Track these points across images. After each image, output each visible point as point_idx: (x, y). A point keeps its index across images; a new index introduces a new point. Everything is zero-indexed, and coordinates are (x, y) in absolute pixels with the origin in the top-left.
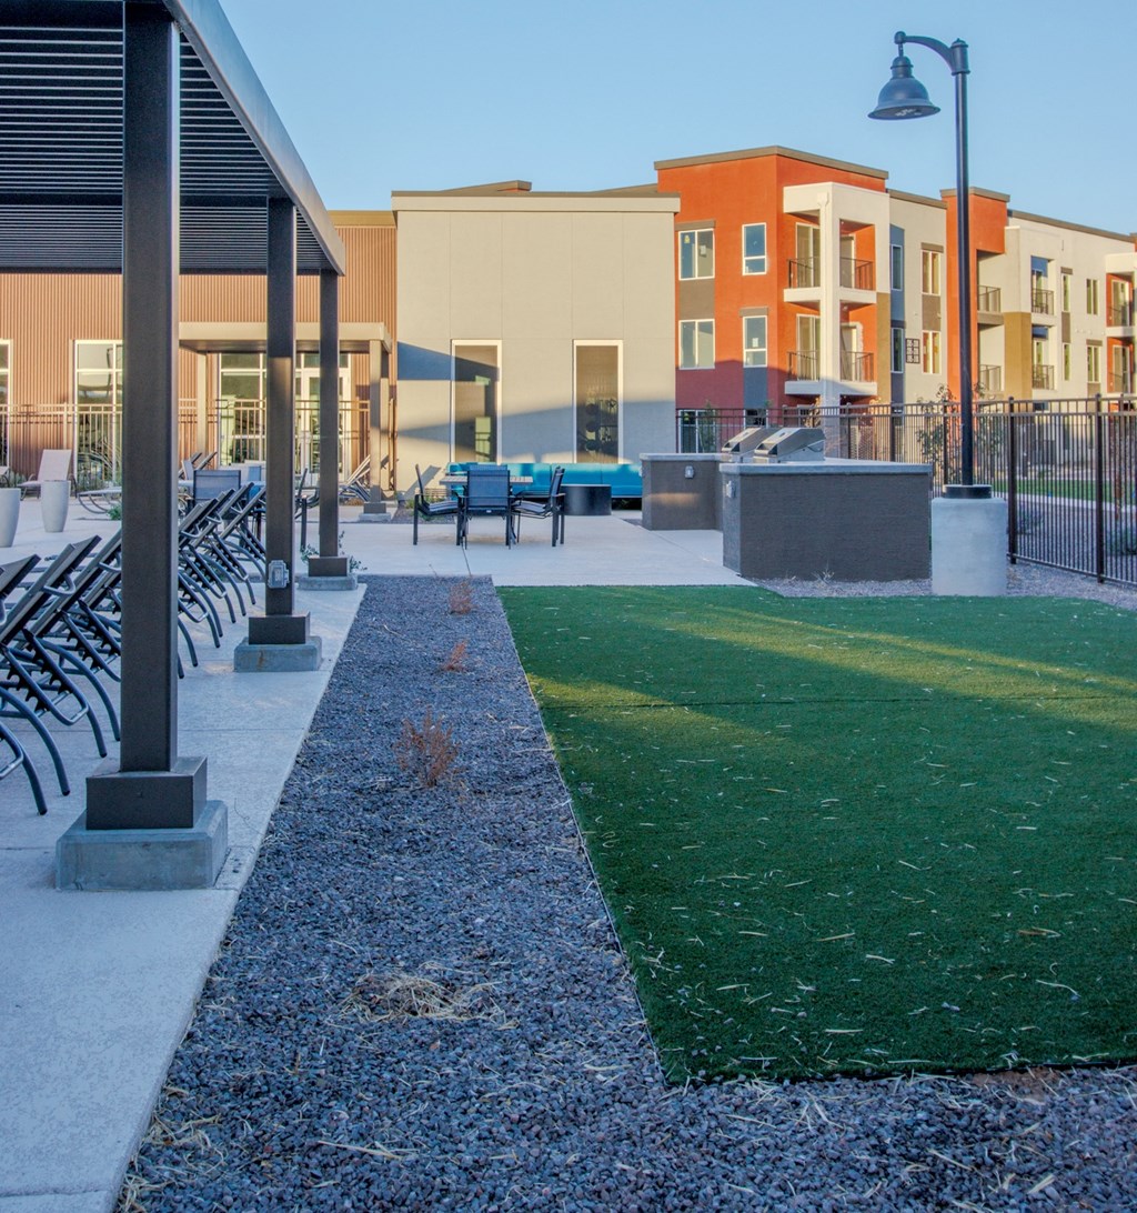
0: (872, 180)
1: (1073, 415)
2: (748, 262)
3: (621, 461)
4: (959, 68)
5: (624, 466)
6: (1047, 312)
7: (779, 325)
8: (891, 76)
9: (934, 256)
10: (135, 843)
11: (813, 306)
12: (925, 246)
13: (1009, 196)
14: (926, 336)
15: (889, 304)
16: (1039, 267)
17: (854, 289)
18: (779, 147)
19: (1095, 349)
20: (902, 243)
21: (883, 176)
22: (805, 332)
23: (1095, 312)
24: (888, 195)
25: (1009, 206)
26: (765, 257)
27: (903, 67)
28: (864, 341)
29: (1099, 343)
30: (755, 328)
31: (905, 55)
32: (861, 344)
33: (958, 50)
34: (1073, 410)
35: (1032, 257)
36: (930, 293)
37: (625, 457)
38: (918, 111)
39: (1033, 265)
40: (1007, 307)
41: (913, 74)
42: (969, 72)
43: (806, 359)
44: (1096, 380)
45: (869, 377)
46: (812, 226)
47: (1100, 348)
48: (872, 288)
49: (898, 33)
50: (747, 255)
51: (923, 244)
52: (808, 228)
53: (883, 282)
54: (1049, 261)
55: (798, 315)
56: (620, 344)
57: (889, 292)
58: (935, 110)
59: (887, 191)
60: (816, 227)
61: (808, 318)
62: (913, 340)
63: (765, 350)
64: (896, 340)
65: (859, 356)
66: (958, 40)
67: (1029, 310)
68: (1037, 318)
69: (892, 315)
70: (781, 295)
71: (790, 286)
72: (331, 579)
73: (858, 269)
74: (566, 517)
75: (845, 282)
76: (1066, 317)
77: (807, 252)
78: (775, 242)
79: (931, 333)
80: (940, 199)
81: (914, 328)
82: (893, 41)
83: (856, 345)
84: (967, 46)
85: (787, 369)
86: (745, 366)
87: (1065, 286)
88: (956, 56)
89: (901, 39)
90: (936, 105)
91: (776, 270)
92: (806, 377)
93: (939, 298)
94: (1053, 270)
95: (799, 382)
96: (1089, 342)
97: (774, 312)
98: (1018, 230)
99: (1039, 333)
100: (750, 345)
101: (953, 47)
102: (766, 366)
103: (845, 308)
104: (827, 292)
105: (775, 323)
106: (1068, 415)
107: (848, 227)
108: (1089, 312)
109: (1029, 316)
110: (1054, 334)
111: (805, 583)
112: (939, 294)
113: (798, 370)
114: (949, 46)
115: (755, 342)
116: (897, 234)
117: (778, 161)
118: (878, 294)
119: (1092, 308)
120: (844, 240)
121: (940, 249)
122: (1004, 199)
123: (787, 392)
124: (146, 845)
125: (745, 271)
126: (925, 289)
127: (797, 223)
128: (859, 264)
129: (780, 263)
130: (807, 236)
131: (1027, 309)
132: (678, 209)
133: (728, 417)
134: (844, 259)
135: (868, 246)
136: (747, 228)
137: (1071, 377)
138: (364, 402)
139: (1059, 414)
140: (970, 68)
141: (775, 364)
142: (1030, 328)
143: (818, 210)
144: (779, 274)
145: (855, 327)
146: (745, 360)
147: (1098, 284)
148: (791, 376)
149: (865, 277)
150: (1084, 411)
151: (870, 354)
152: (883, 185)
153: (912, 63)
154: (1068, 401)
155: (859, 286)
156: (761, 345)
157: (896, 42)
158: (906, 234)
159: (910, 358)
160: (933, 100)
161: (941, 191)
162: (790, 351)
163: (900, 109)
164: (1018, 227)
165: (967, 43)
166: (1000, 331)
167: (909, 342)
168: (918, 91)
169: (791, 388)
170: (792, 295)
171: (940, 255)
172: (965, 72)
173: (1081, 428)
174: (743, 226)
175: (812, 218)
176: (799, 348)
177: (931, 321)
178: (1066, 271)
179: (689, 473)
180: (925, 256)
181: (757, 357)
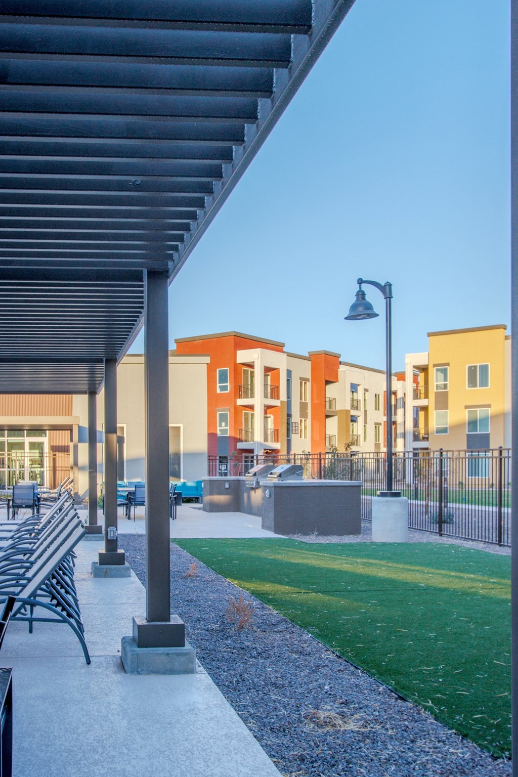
0: (278, 347)
1: (368, 459)
2: (220, 387)
3: (182, 480)
4: (388, 295)
5: (184, 483)
6: (357, 409)
7: (234, 417)
8: (355, 300)
9: (305, 383)
10: (163, 653)
11: (251, 407)
12: (301, 379)
13: (340, 355)
14: (301, 421)
15: (286, 406)
16: (354, 388)
17: (269, 399)
18: (235, 332)
19: (378, 427)
20: (291, 378)
21: (283, 345)
22: (246, 419)
23: (378, 410)
24: (286, 354)
25: (340, 359)
26: (228, 384)
27: (361, 295)
28: (274, 423)
29: (380, 424)
30: (223, 418)
31: (362, 289)
32: (273, 425)
33: (387, 287)
34: (368, 456)
35: (351, 383)
36: (303, 401)
37: (184, 478)
38: (368, 316)
39: (351, 388)
40: (339, 407)
41: (366, 298)
42: (392, 297)
43: (247, 432)
44: (378, 441)
45: (276, 439)
46: (250, 370)
47: (380, 427)
48: (278, 398)
49: (359, 279)
50: (220, 383)
51: (300, 378)
52: (248, 370)
53: (283, 396)
54: (359, 385)
55: (244, 412)
56: (181, 425)
57: (286, 400)
58: (377, 315)
59: (284, 352)
60: (252, 370)
61: (248, 413)
62: (295, 423)
63: (228, 428)
64: (288, 424)
65: (272, 430)
66: (387, 282)
67: (349, 409)
68: (353, 413)
69: (287, 411)
70: (235, 402)
71: (240, 398)
72: (95, 535)
73: (272, 389)
74: (177, 506)
75: (266, 396)
76: (366, 411)
77: (247, 381)
78: (233, 377)
79: (303, 420)
80: (308, 356)
81: (296, 418)
82: (357, 282)
83: (271, 425)
84: (391, 285)
85: (239, 437)
86: (218, 436)
87: (365, 397)
88: (386, 290)
89: (360, 282)
90: (377, 313)
91: (233, 390)
92: (246, 441)
93: (307, 403)
94: (360, 390)
95: (244, 443)
96: (376, 424)
97: (232, 410)
98: (345, 371)
99: (354, 419)
100: (220, 426)
101: (385, 286)
102: (228, 435)
103: (266, 408)
104: (258, 400)
105: (233, 415)
106: (366, 458)
107: (268, 370)
108: (376, 409)
109: (349, 411)
110: (361, 420)
111: (304, 536)
112: (308, 401)
113: (244, 438)
114: (383, 285)
115: (223, 424)
116: (289, 373)
117: (234, 338)
118: (281, 401)
119: (377, 408)
120: (266, 376)
121: (307, 380)
122: (338, 356)
123: (238, 448)
124: (168, 654)
125: (218, 391)
126: (301, 399)
127: (243, 368)
128: (272, 387)
129: (235, 387)
130: (248, 374)
131: (348, 407)
132: (209, 362)
133: (212, 460)
134: (266, 385)
135: (276, 379)
136: (219, 371)
137: (367, 440)
138: (55, 453)
139: (362, 459)
140: (393, 295)
141: (233, 435)
142: (350, 417)
143: (254, 362)
144: (235, 392)
145: (270, 417)
146: (218, 433)
147: (380, 396)
148: (240, 440)
149: (275, 393)
150: (372, 457)
151: (277, 430)
152: (283, 349)
153: (366, 293)
154: (366, 453)
155: (272, 397)
156: (226, 425)
157: (358, 283)
158: (292, 373)
159: (294, 431)
160: (376, 310)
161: (308, 352)
162: (240, 428)
163: (360, 315)
164: (345, 369)
165: (392, 283)
166: (336, 418)
167: (294, 424)
168: (369, 307)
169: (240, 446)
170: (240, 402)
171: (308, 382)
172: (390, 298)
173: (371, 464)
174: (218, 370)
175: (251, 366)
176: (244, 427)
177: (303, 414)
178: (366, 390)
179: (227, 486)
180: (301, 383)
181: (225, 431)
